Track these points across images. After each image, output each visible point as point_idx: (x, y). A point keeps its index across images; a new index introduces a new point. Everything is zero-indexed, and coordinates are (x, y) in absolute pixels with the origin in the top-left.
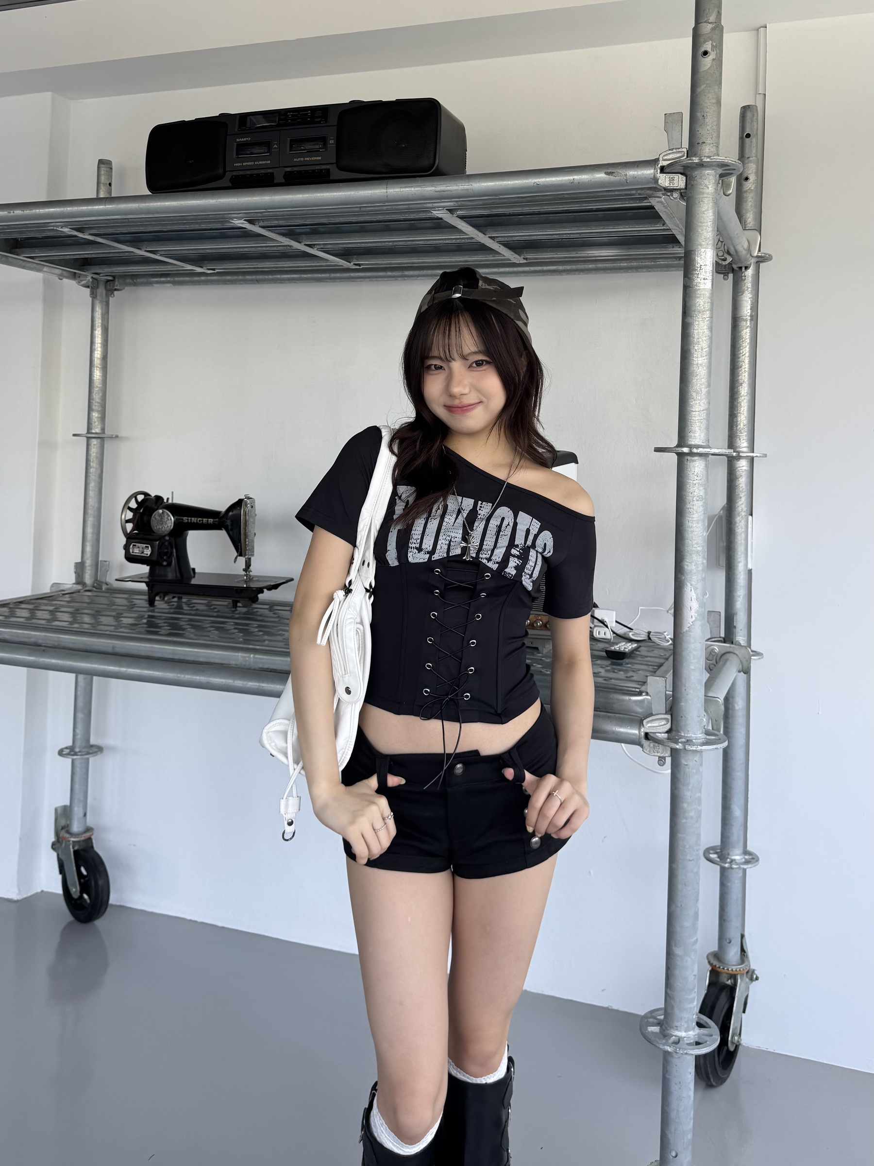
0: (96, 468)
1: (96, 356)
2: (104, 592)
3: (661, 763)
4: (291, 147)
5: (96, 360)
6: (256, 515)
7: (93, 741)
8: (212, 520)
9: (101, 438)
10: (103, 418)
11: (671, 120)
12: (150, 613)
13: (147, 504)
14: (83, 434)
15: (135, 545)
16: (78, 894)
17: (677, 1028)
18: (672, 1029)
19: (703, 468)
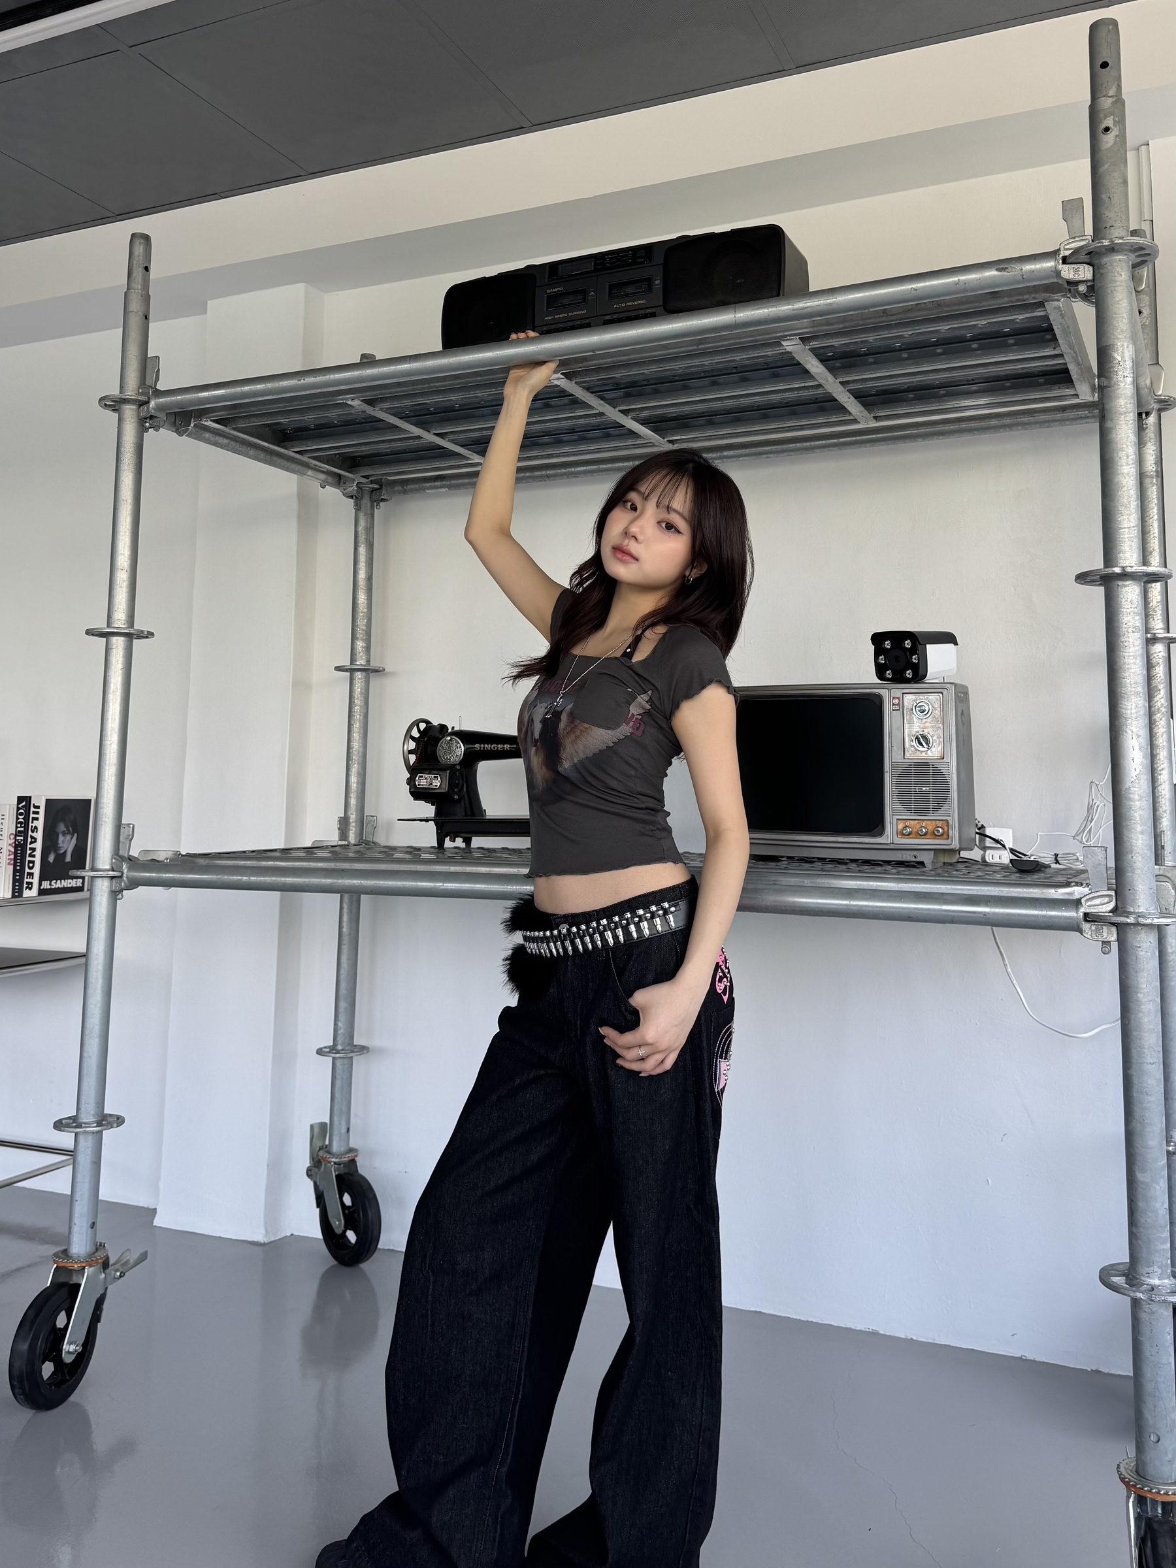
0: (361, 707)
1: (360, 576)
3: (1105, 950)
4: (610, 291)
5: (360, 581)
7: (355, 1043)
8: (509, 746)
9: (366, 671)
10: (368, 649)
11: (1070, 207)
13: (431, 733)
14: (345, 668)
15: (420, 778)
16: (342, 1231)
17: (1149, 1277)
18: (1143, 1278)
19: (1137, 595)
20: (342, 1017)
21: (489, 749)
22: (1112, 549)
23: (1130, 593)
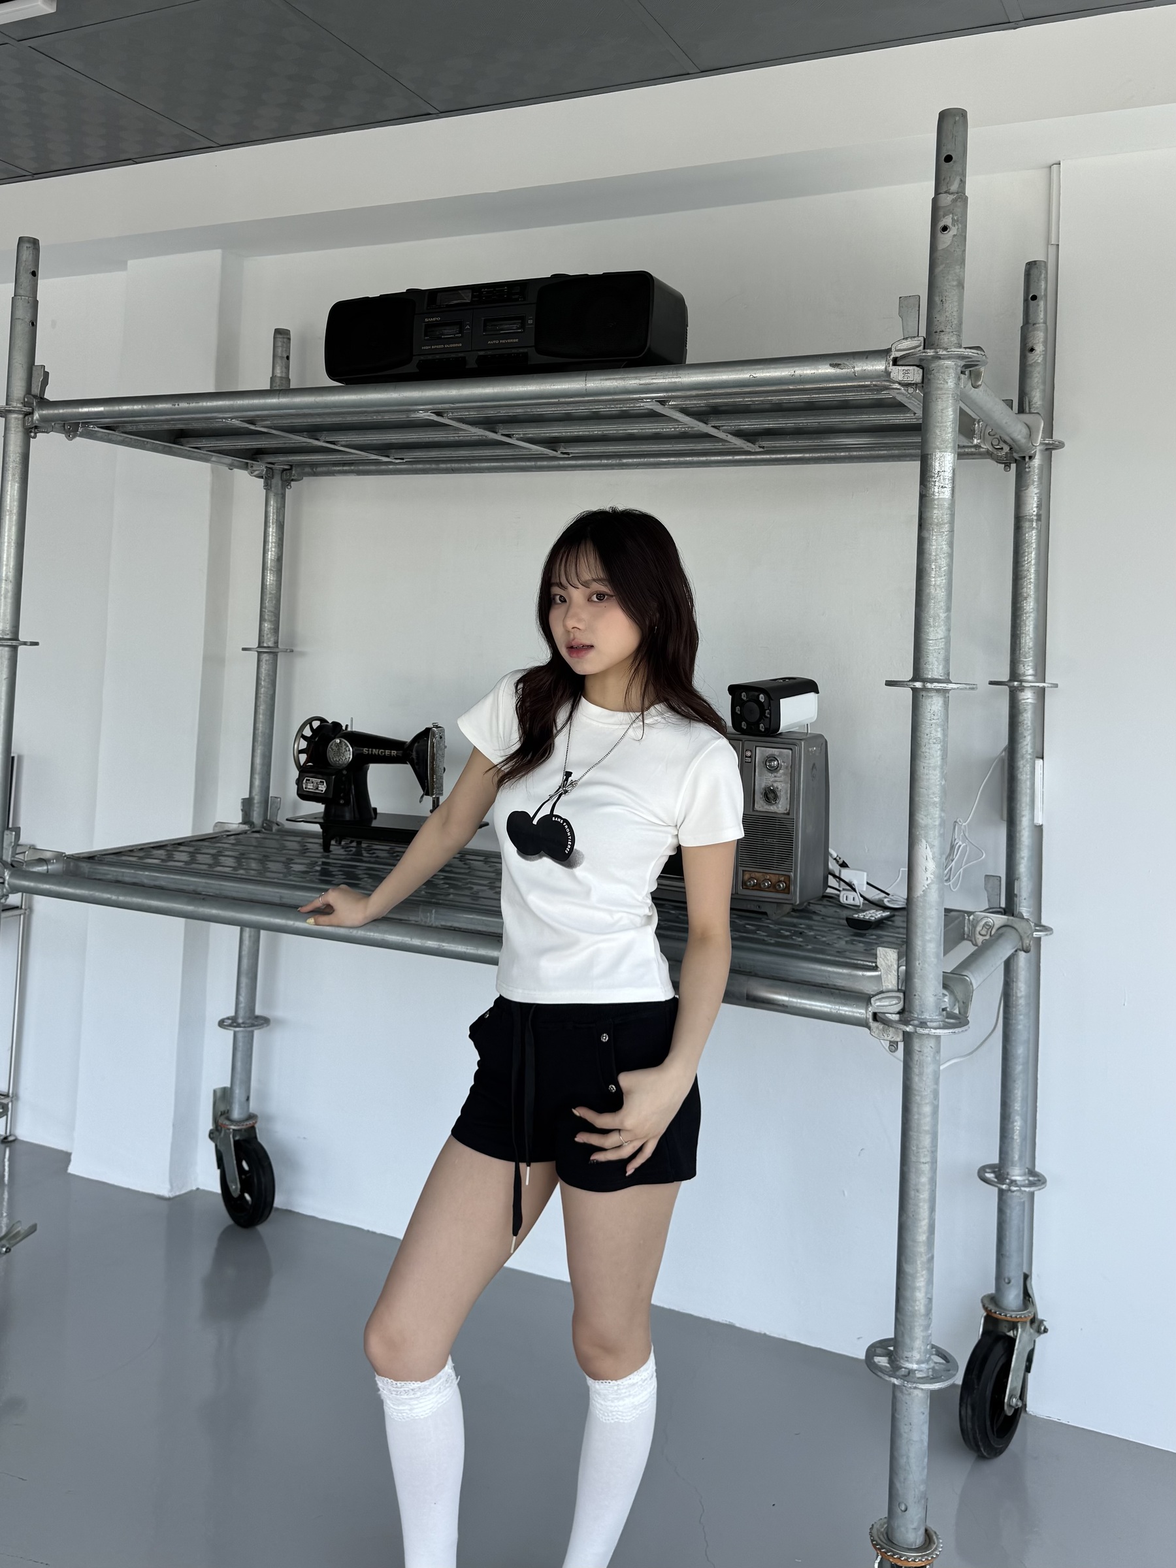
0: (268, 688)
1: (269, 557)
2: (274, 834)
3: (892, 1048)
4: (485, 325)
5: (269, 562)
6: (446, 747)
7: (258, 1012)
8: (395, 752)
9: (274, 653)
10: (276, 630)
11: (906, 303)
12: (324, 860)
13: (323, 732)
14: (253, 648)
15: (309, 780)
16: (238, 1192)
17: (907, 1361)
18: (902, 1361)
19: (941, 707)
20: (243, 992)
21: (377, 753)
22: (920, 659)
23: (933, 706)
